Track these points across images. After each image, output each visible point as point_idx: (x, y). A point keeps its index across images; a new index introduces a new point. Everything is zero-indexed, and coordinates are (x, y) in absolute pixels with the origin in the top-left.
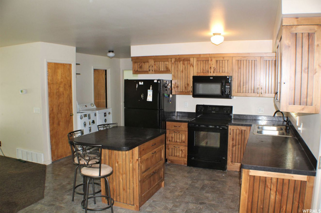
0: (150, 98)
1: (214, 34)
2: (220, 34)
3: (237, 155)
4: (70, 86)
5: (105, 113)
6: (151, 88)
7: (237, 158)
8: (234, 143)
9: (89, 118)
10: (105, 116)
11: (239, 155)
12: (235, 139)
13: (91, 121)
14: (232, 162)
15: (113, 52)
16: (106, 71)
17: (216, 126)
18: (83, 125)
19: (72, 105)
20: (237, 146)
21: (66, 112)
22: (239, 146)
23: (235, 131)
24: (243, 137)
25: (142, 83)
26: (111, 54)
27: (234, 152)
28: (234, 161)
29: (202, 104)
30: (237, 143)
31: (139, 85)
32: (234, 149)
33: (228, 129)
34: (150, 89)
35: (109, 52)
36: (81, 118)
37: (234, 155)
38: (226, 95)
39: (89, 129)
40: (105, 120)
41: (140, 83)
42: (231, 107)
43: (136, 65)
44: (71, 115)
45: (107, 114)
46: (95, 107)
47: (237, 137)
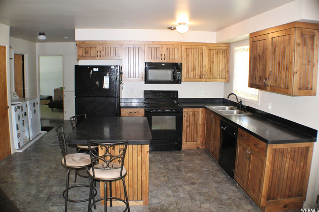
0: (106, 85)
1: (180, 24)
2: (185, 24)
3: (191, 135)
4: (5, 73)
5: (34, 104)
6: (108, 74)
7: (190, 138)
8: (188, 124)
9: (22, 110)
10: (34, 106)
11: (193, 135)
12: (189, 120)
13: (24, 114)
14: (186, 142)
15: (44, 34)
16: (23, 56)
17: (172, 110)
18: (18, 119)
19: (7, 96)
20: (191, 127)
21: (2, 104)
22: (193, 127)
23: (189, 113)
24: (196, 118)
25: (97, 70)
26: (42, 37)
27: (188, 133)
28: (188, 140)
29: (150, 90)
30: (191, 124)
31: (93, 71)
32: (188, 130)
33: (183, 112)
34: (106, 76)
35: (40, 34)
36: (16, 111)
37: (188, 135)
38: (177, 80)
39: (22, 123)
40: (35, 111)
41: (95, 69)
42: (177, 92)
43: (81, 50)
44: (7, 108)
45: (36, 104)
46: (18, 97)
47: (191, 119)
